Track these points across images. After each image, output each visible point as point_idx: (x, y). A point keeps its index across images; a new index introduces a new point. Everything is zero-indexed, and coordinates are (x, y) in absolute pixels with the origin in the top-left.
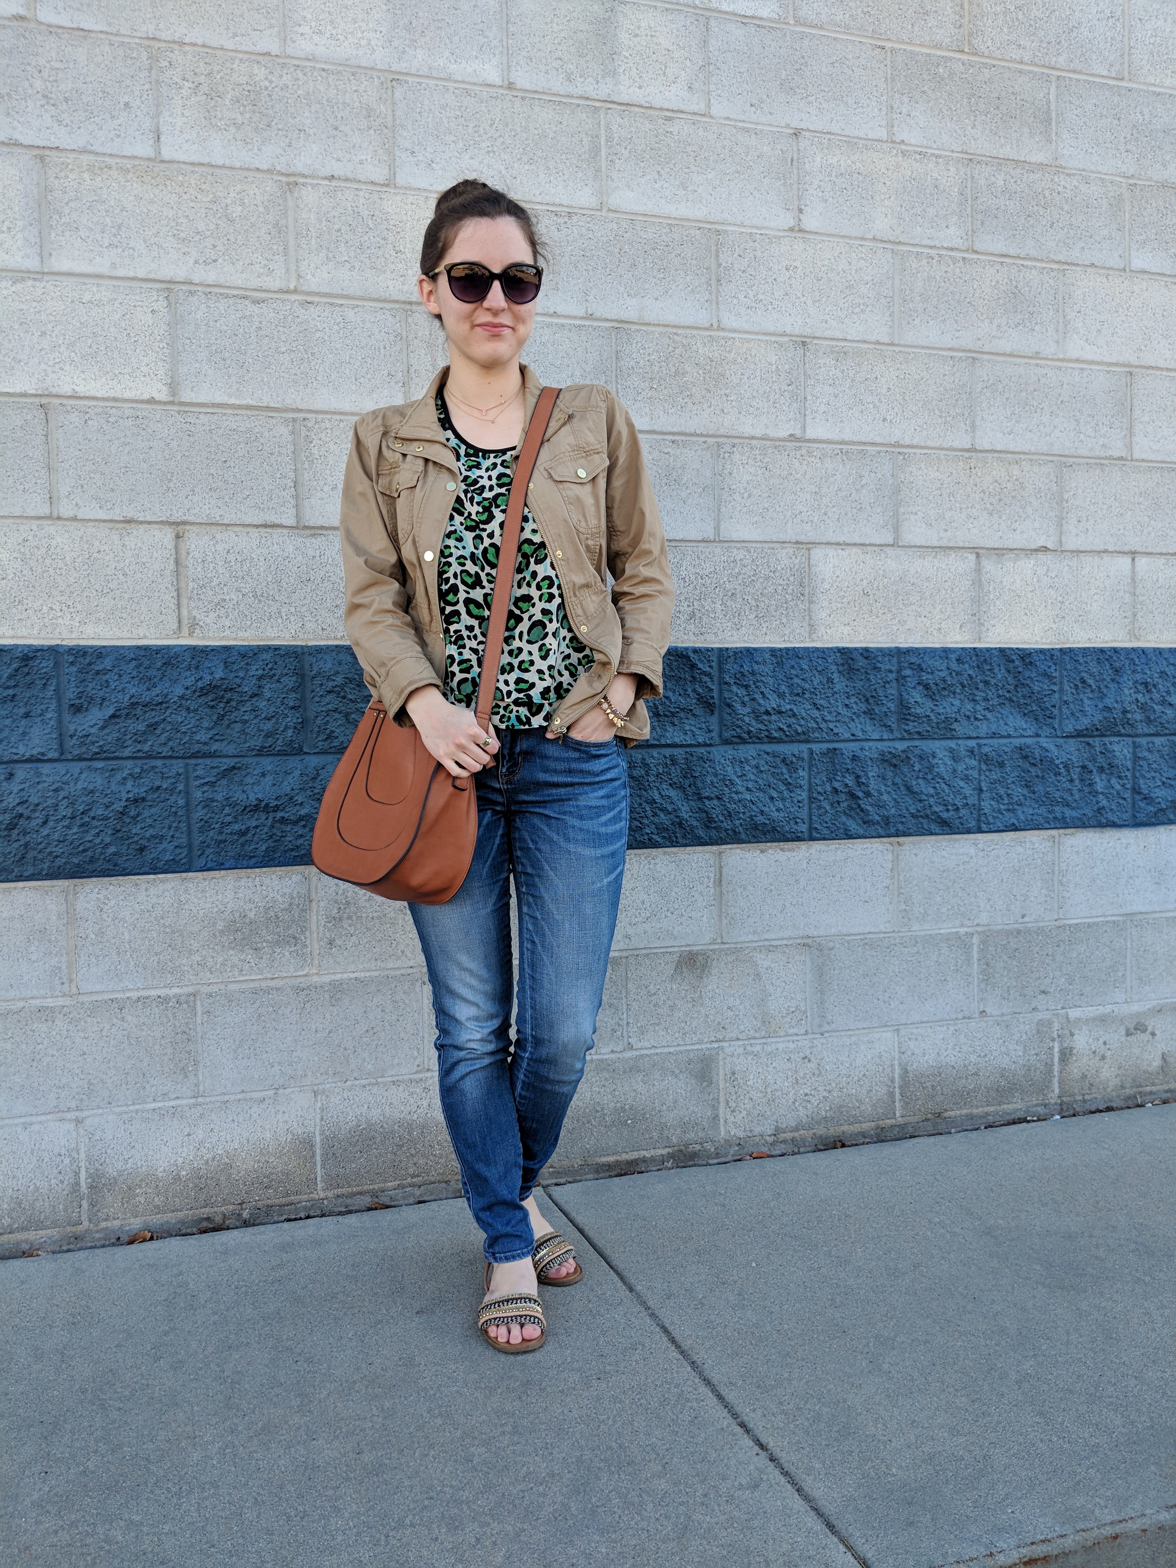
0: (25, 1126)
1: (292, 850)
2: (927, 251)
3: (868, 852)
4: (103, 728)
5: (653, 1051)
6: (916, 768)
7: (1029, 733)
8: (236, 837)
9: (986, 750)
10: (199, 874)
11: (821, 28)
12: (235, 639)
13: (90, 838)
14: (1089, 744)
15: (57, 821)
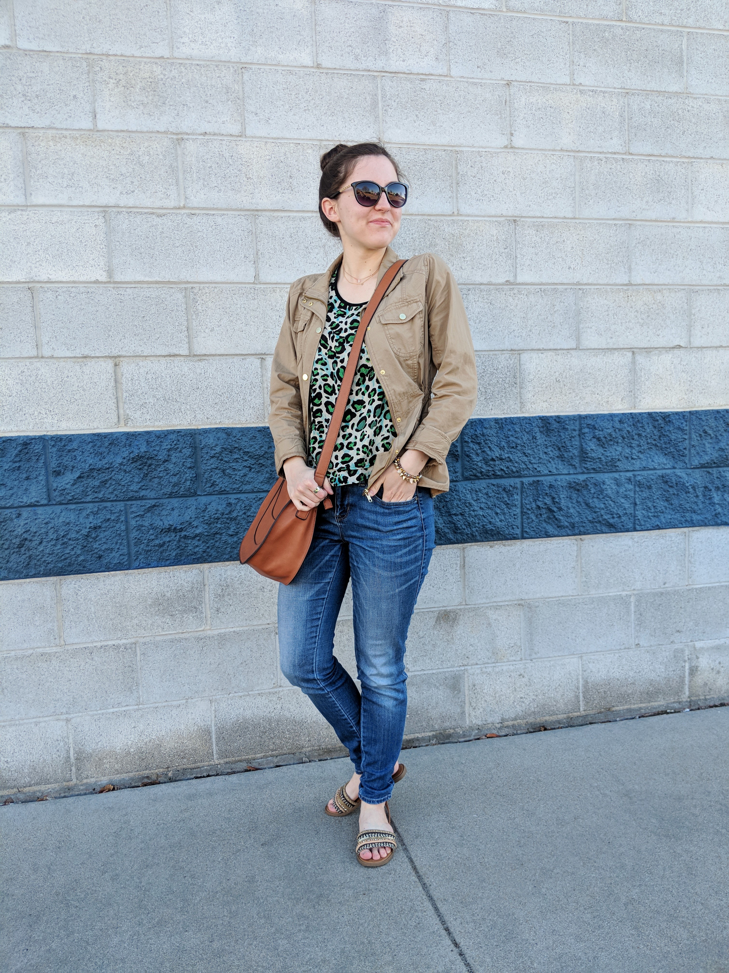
0: (36, 724)
1: (192, 555)
2: (597, 155)
3: (561, 545)
4: (73, 485)
5: (422, 672)
6: (592, 492)
7: (668, 466)
8: (157, 548)
9: (639, 478)
10: (136, 571)
11: (525, 12)
12: (153, 427)
13: (67, 551)
14: (709, 472)
15: (48, 542)
